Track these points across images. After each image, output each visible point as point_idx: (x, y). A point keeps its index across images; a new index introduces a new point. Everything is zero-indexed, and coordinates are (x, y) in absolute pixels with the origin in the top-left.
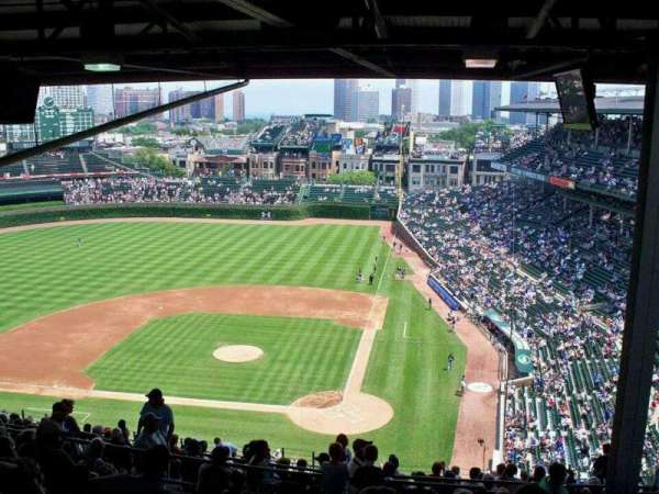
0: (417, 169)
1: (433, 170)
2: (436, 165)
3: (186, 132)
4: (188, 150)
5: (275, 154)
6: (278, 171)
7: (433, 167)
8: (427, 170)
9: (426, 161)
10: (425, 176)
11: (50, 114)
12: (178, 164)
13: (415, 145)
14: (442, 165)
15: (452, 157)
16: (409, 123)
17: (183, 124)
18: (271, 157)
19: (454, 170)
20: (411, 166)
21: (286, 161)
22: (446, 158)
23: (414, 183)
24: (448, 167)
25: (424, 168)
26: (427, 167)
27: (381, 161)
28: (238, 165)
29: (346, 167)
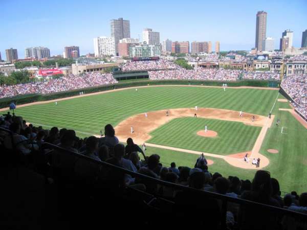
7: (298, 66)
10: (294, 70)
11: (145, 47)
14: (302, 65)
18: (228, 63)
21: (234, 65)
22: (304, 62)
23: (289, 73)
24: (305, 66)
25: (293, 66)
26: (295, 66)
27: (274, 64)
28: (215, 66)
29: (259, 66)
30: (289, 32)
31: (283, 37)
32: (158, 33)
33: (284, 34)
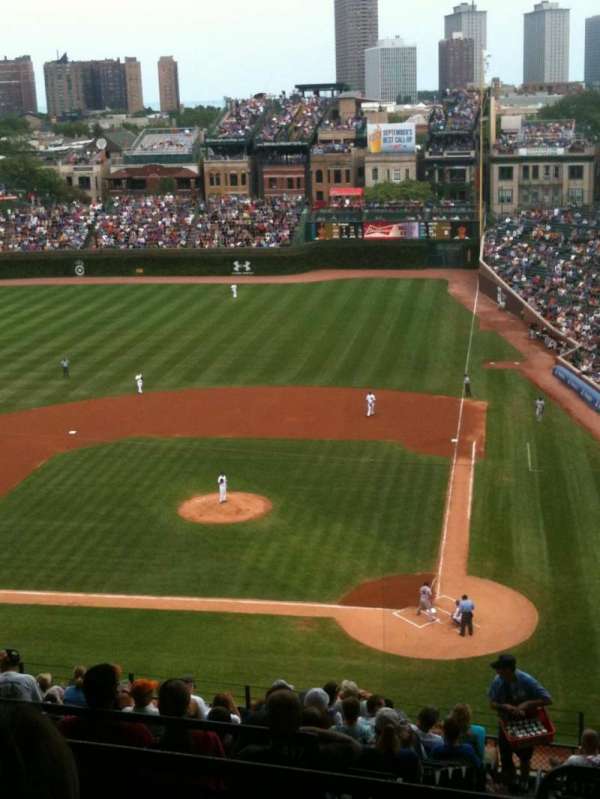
0: (506, 174)
1: (536, 175)
2: (541, 165)
3: (81, 132)
5: (249, 159)
6: (257, 190)
7: (536, 169)
8: (525, 175)
9: (522, 159)
10: (521, 187)
12: (76, 182)
13: (500, 132)
14: (552, 165)
15: (572, 149)
17: (73, 119)
18: (244, 166)
19: (576, 173)
20: (495, 169)
21: (270, 173)
22: (560, 151)
23: (502, 200)
24: (565, 167)
25: (518, 171)
27: (440, 162)
28: (184, 182)
29: (375, 177)
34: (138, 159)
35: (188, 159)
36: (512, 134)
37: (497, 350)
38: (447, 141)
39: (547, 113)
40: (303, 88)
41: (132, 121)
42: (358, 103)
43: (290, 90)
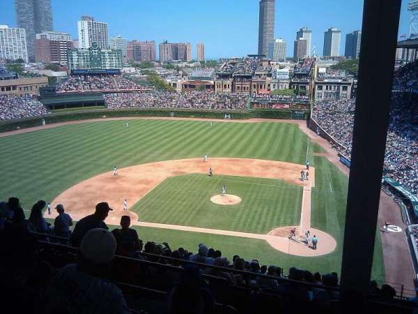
0: (320, 88)
1: (330, 89)
2: (333, 85)
3: (172, 68)
4: (179, 77)
5: (231, 80)
6: (233, 90)
7: (331, 87)
8: (327, 89)
9: (326, 83)
10: (325, 93)
11: (95, 52)
12: (172, 85)
13: (318, 73)
14: (336, 86)
15: (344, 80)
16: (315, 59)
17: (169, 63)
18: (229, 82)
19: (345, 89)
20: (316, 86)
21: (238, 84)
22: (340, 81)
23: (318, 97)
24: (341, 86)
25: (324, 87)
26: (327, 87)
27: (297, 83)
28: (208, 87)
29: (274, 88)
30: (306, 32)
31: (298, 38)
32: (105, 26)
33: (300, 34)
34: (192, 78)
35: (210, 79)
36: (322, 74)
37: (317, 148)
38: (300, 76)
39: (334, 68)
40: (250, 56)
41: (189, 65)
42: (269, 62)
43: (246, 56)
